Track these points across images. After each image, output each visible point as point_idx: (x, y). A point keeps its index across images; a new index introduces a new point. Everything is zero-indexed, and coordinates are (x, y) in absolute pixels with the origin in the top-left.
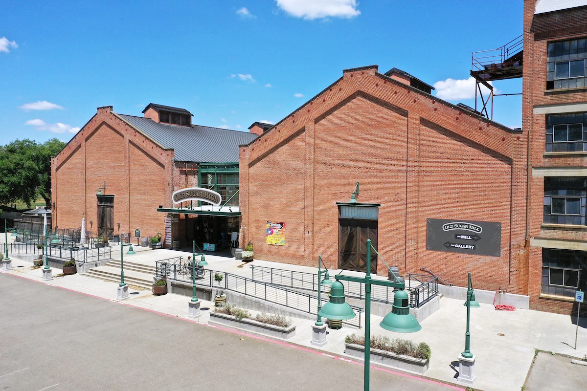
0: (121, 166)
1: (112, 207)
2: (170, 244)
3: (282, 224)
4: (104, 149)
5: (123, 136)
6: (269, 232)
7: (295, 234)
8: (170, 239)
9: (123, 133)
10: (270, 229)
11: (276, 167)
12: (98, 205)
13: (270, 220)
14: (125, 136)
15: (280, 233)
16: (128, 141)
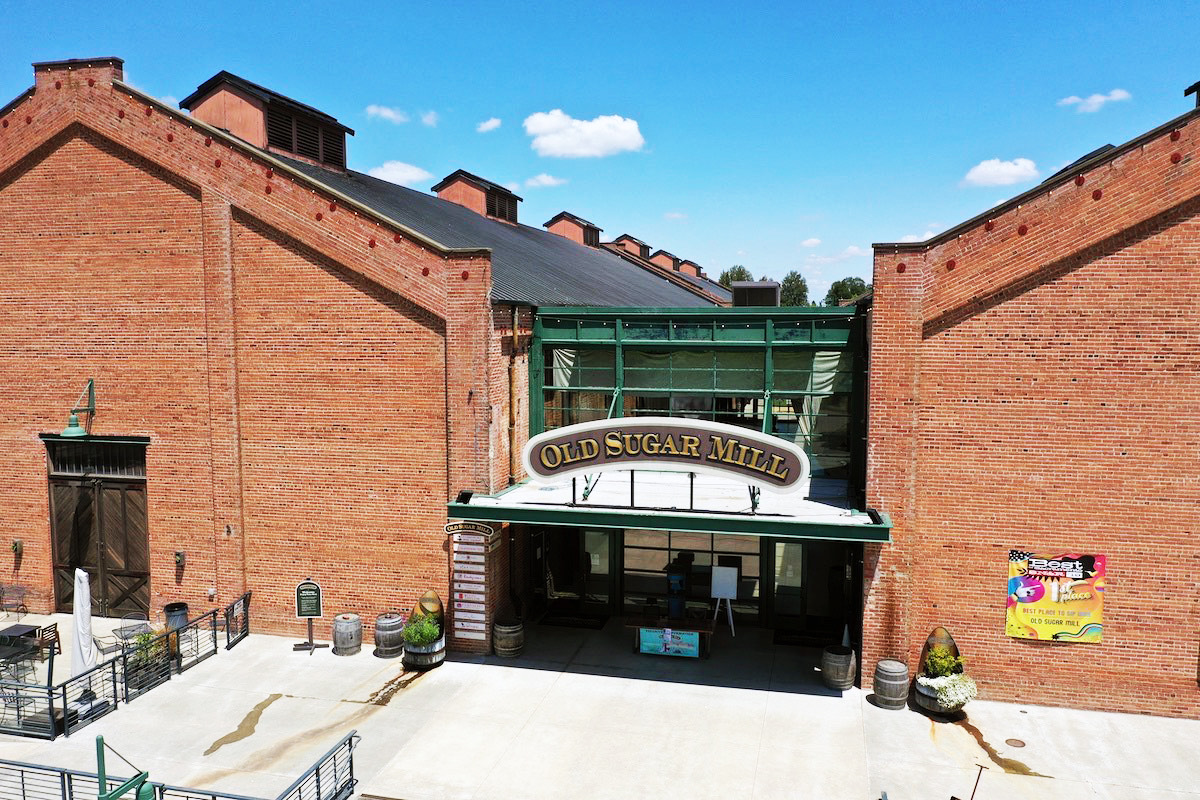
0: (187, 317)
1: (140, 485)
2: (482, 637)
3: (1088, 562)
4: (84, 241)
5: (194, 191)
6: (1022, 591)
7: (1157, 600)
8: (482, 617)
9: (196, 175)
10: (1028, 579)
11: (1068, 337)
12: (51, 478)
13: (1027, 545)
14: (206, 189)
15: (1077, 596)
16: (227, 212)
